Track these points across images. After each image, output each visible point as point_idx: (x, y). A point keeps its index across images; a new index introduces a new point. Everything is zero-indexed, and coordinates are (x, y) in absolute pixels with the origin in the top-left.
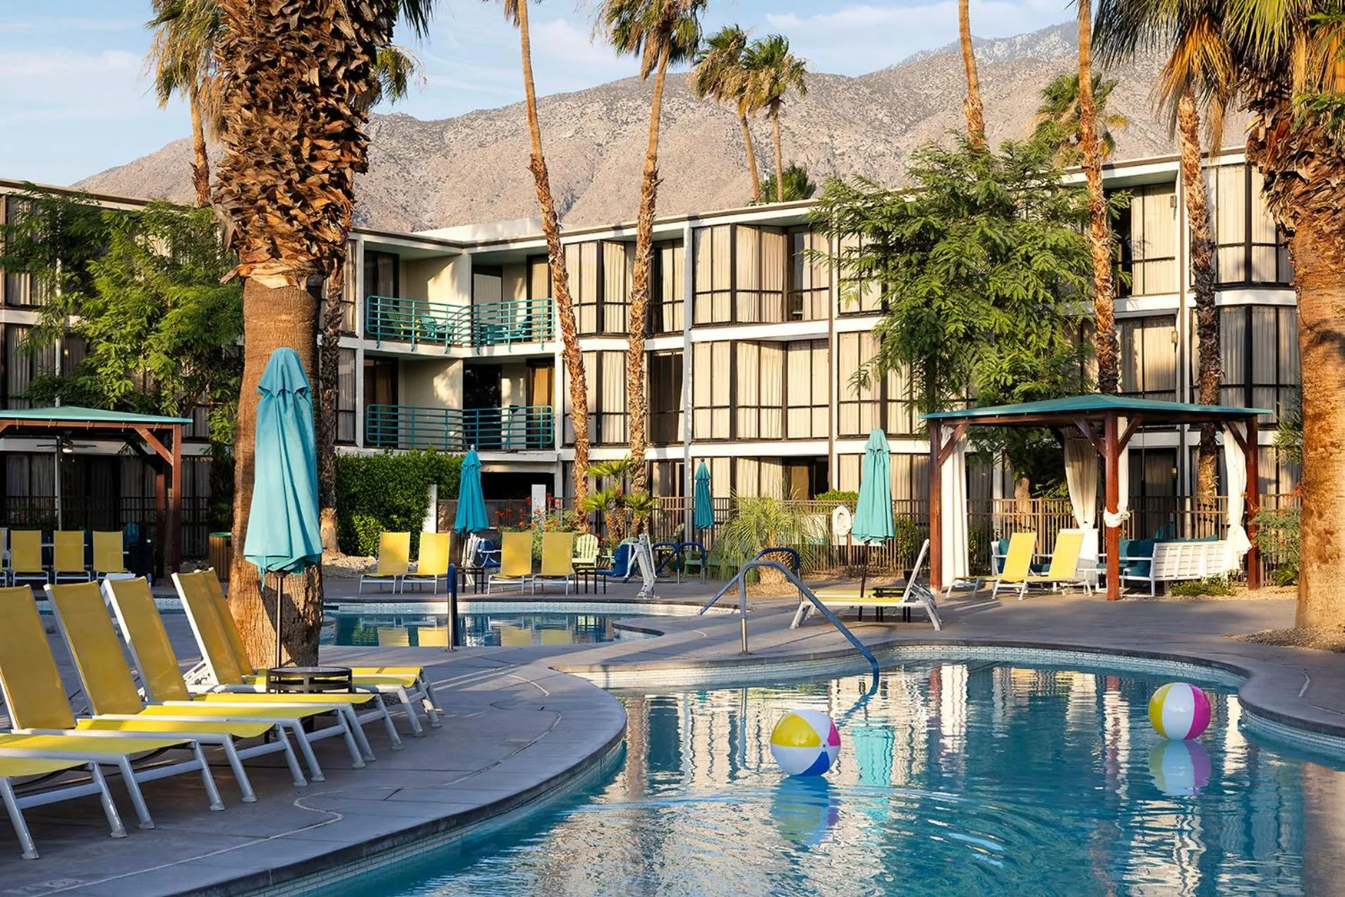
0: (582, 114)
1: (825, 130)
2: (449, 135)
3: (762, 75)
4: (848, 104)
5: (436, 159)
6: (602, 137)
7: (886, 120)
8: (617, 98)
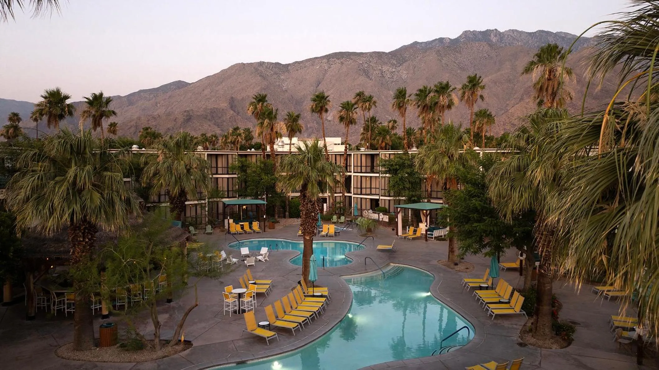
0: (321, 62)
1: (380, 66)
2: (290, 68)
3: (367, 104)
4: (386, 59)
5: (286, 74)
6: (326, 68)
7: (395, 63)
8: (330, 58)
